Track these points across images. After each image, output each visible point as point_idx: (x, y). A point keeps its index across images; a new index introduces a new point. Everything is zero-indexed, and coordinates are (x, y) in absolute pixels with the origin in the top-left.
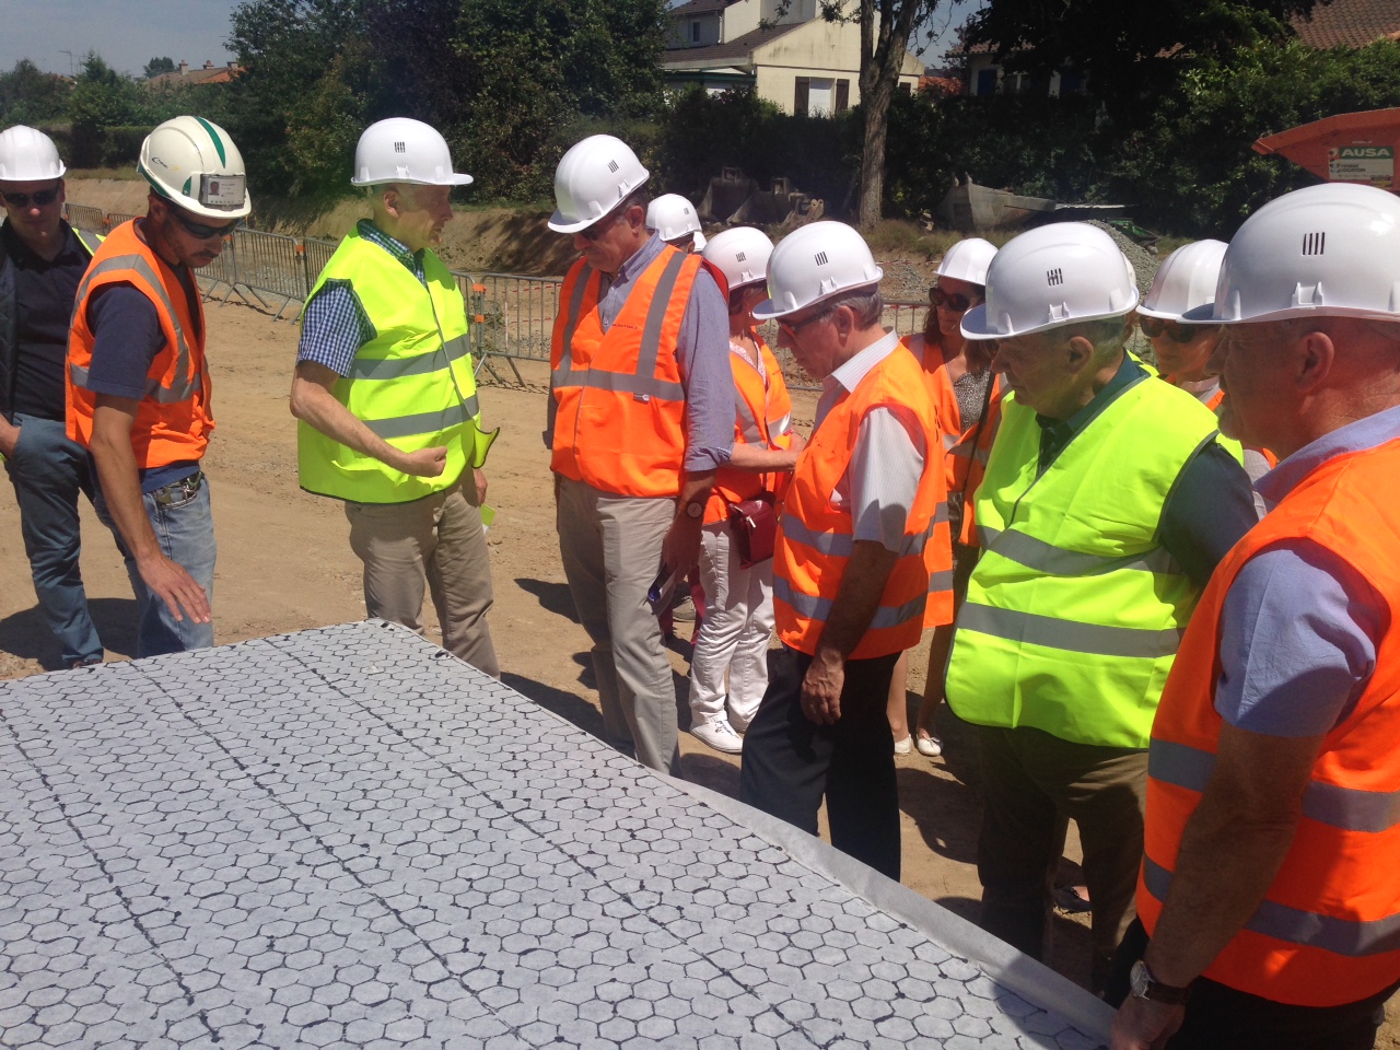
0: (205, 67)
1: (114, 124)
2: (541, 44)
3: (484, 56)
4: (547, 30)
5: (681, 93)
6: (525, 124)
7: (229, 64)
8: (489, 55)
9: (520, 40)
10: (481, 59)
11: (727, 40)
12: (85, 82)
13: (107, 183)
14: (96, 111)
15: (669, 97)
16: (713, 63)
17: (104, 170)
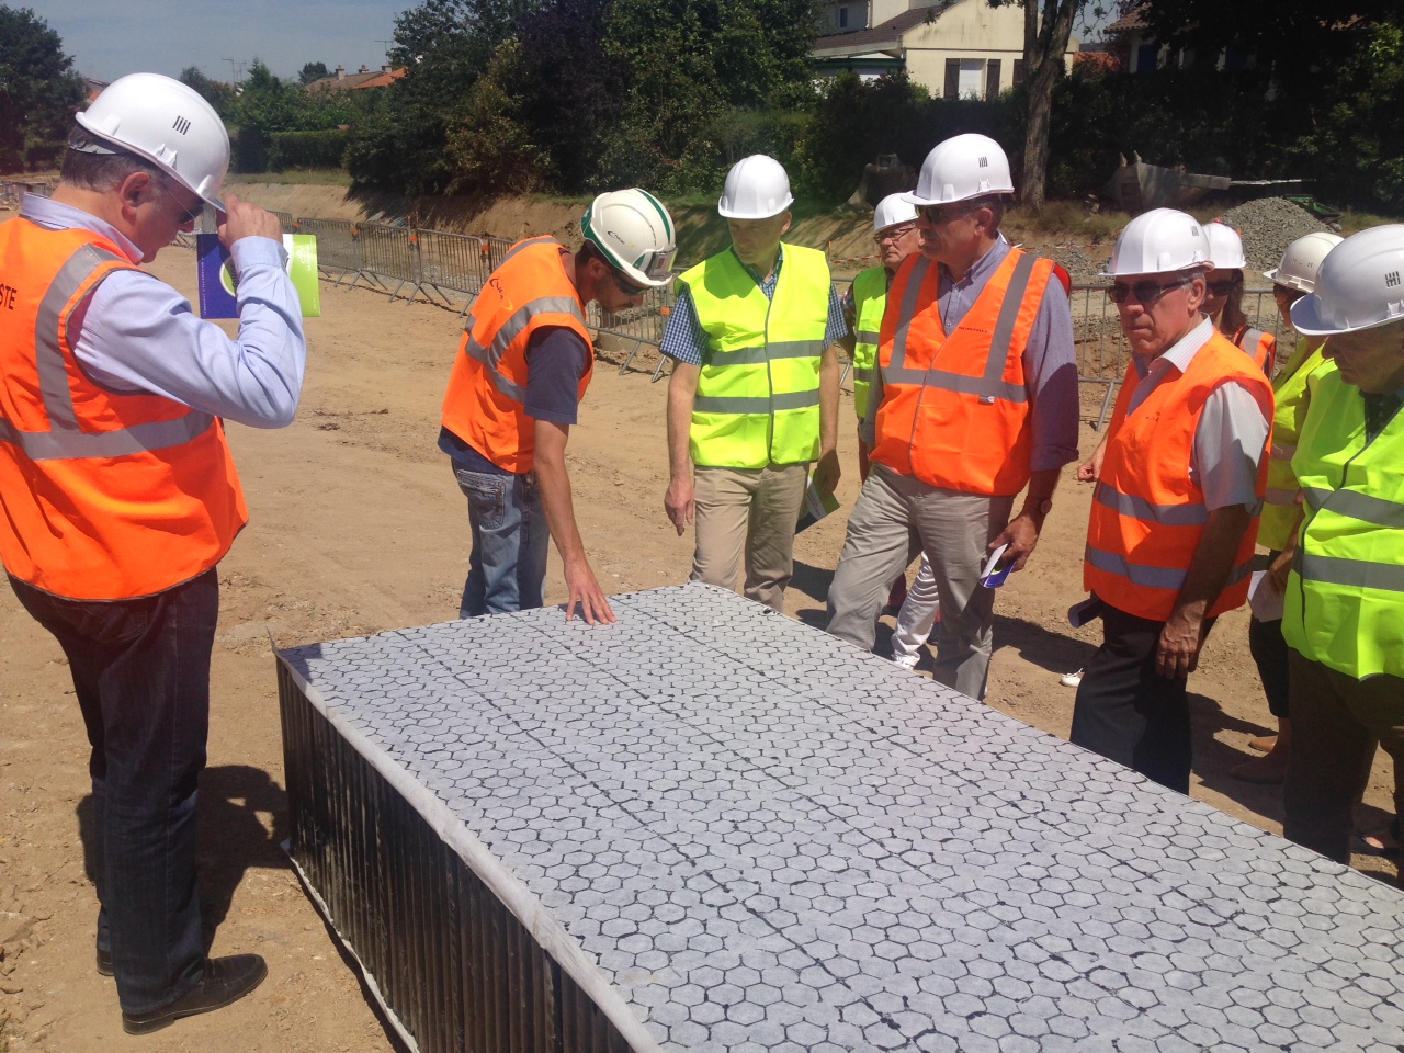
0: (360, 71)
1: (279, 130)
2: (692, 38)
3: (636, 54)
4: (698, 23)
5: (832, 80)
6: (676, 118)
7: (383, 68)
8: (640, 52)
9: (672, 36)
10: (632, 57)
11: (875, 25)
12: (251, 89)
13: (275, 187)
14: (262, 118)
15: (819, 86)
16: (861, 48)
17: (269, 175)
